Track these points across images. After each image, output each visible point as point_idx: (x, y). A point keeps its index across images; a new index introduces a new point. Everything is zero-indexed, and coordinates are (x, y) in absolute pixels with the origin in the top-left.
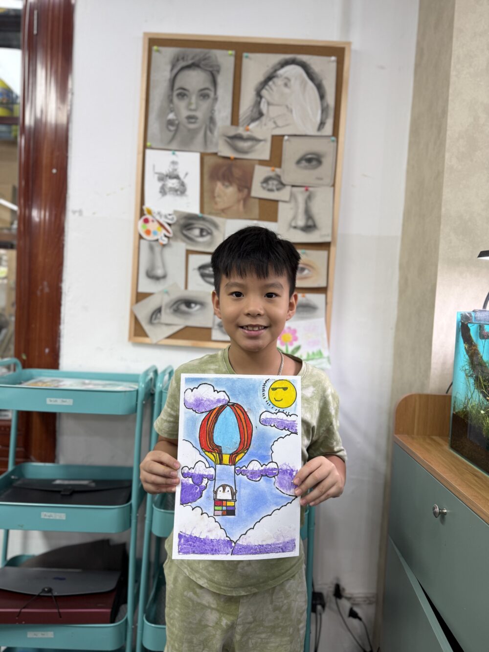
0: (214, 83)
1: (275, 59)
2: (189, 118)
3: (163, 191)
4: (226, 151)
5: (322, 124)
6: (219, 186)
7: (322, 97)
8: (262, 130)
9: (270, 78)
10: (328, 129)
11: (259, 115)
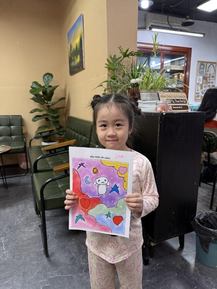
0: (204, 67)
1: (210, 64)
2: (202, 71)
3: (199, 81)
4: (205, 76)
5: (214, 72)
6: (204, 80)
7: (214, 69)
8: (208, 73)
9: (209, 66)
10: (215, 73)
11: (208, 71)
